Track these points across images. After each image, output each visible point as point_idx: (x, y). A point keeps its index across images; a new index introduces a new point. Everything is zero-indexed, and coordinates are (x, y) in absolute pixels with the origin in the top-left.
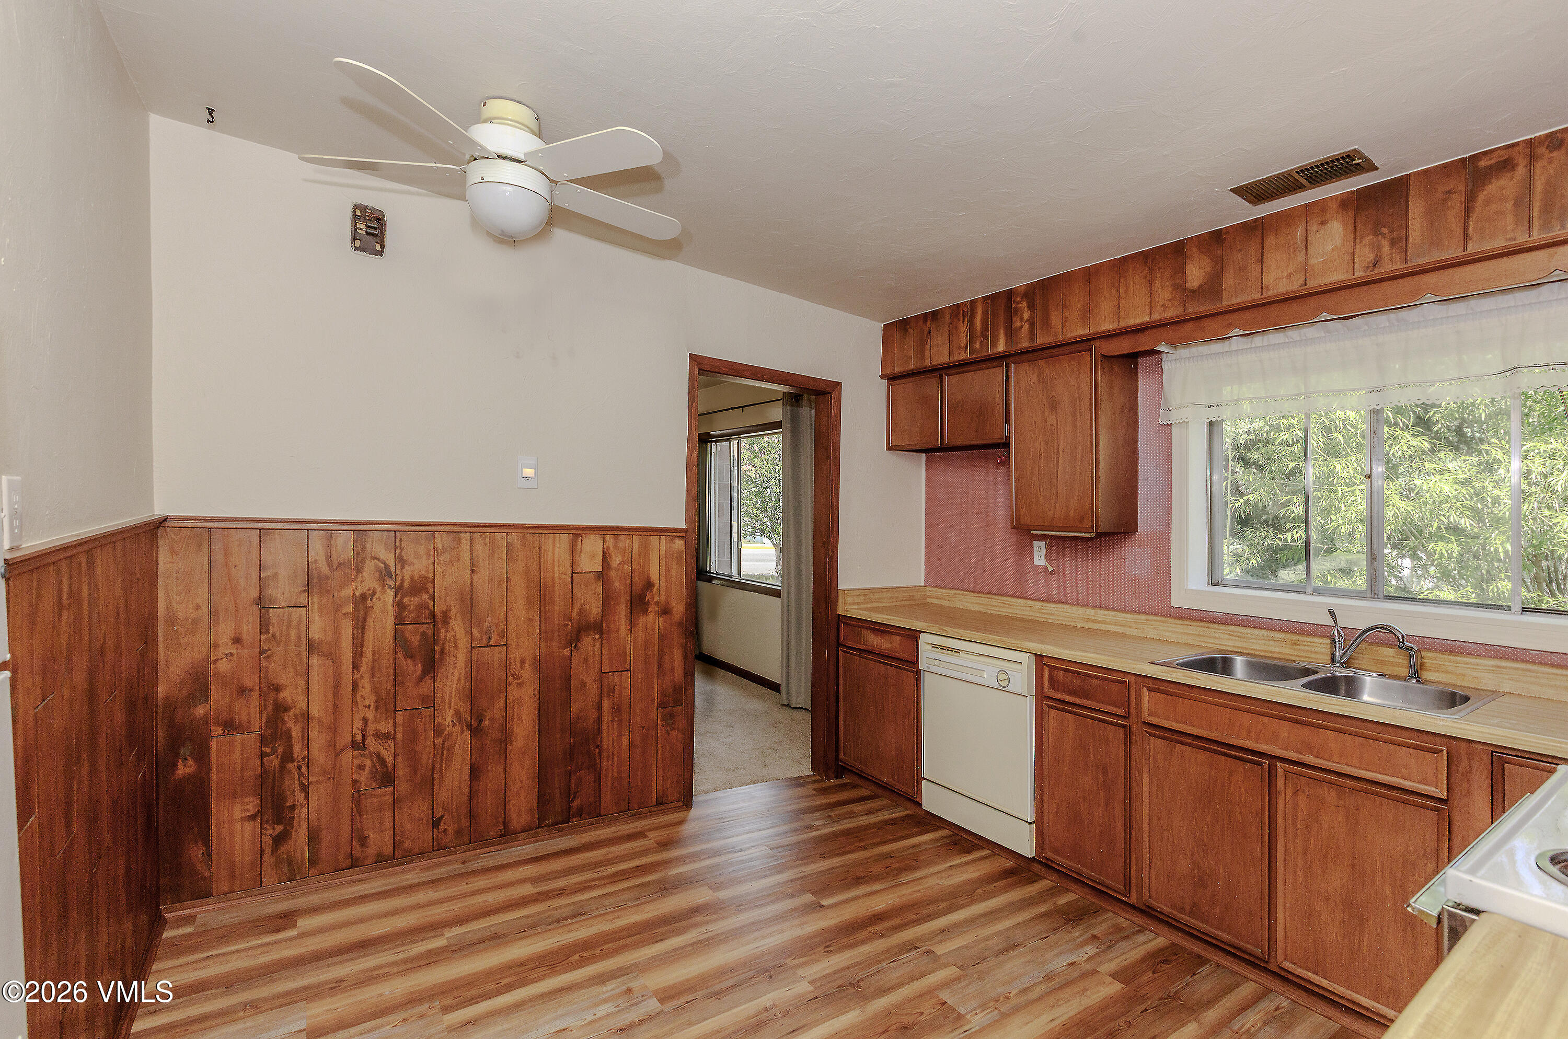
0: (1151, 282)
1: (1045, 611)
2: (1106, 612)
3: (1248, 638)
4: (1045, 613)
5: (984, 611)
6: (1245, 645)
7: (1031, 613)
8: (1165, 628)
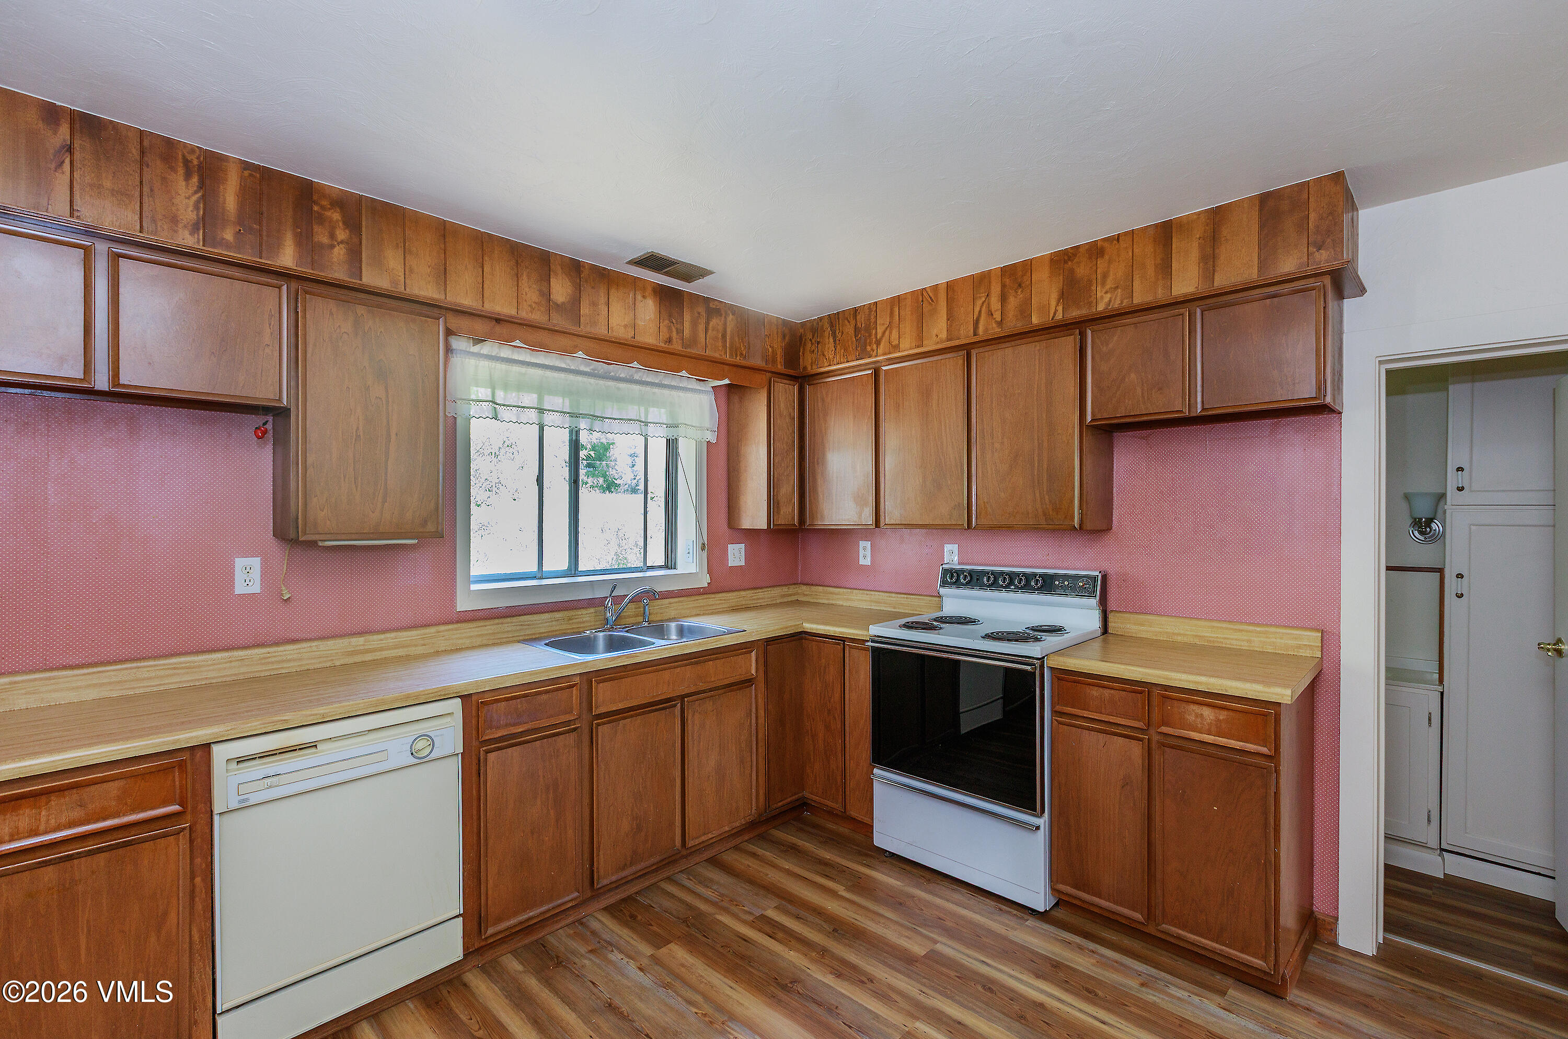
0: (517, 276)
1: (273, 659)
2: (382, 636)
3: (537, 624)
4: (272, 663)
5: (115, 694)
6: (533, 631)
7: (243, 670)
8: (458, 636)
